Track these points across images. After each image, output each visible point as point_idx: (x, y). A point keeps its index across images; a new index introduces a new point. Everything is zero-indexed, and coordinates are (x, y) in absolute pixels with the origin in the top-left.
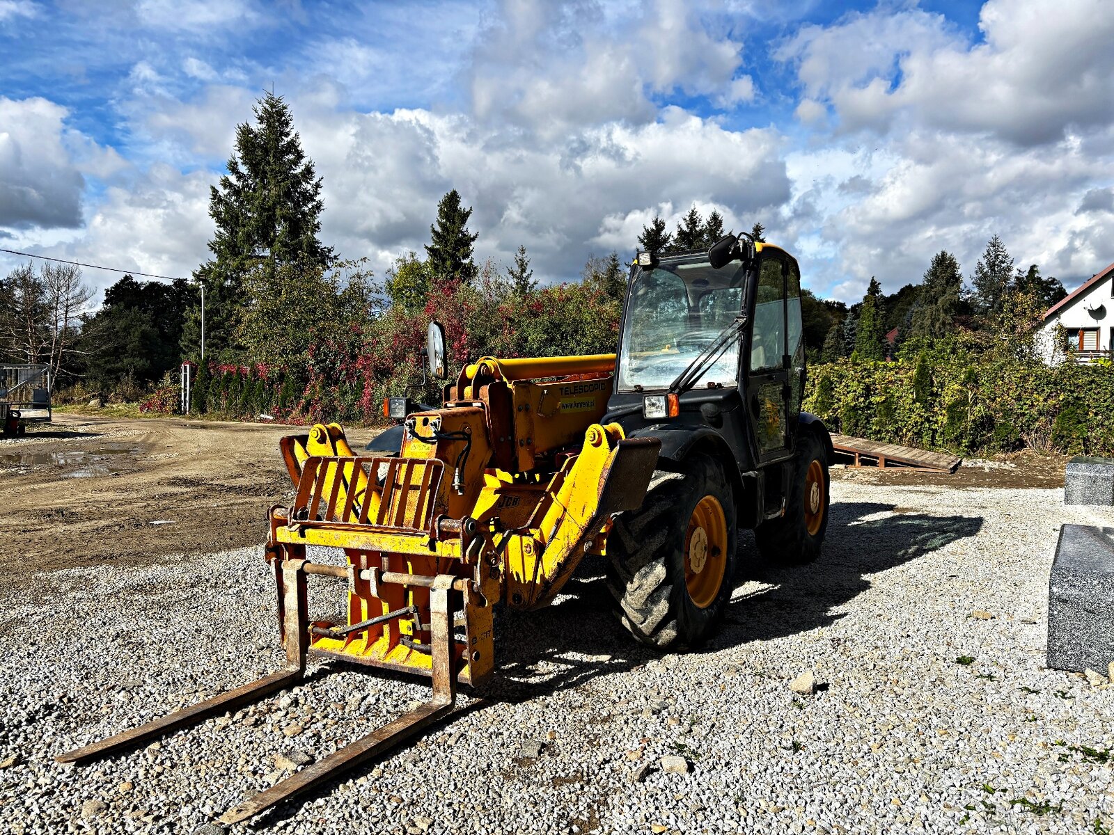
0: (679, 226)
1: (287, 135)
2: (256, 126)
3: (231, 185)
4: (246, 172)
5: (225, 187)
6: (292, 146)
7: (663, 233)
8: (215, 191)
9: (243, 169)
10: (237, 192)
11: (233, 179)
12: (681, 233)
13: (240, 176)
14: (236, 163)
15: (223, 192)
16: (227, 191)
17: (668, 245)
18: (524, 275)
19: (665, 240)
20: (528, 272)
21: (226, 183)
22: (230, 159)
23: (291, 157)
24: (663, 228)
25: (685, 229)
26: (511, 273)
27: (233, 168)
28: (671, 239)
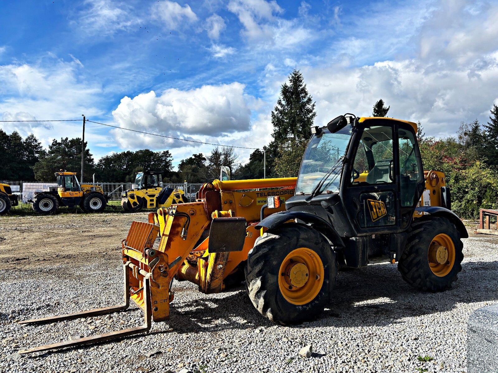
1: (301, 86)
2: (289, 84)
3: (279, 109)
4: (284, 104)
5: (276, 110)
6: (303, 90)
8: (273, 112)
9: (283, 102)
10: (281, 112)
11: (279, 107)
13: (282, 106)
14: (280, 101)
15: (276, 113)
16: (277, 112)
18: (420, 136)
20: (422, 134)
21: (277, 109)
22: (278, 99)
23: (303, 95)
27: (280, 103)
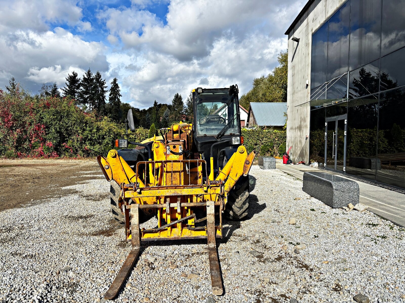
0: (84, 76)
7: (77, 78)
12: (84, 78)
17: (79, 83)
19: (78, 81)
24: (77, 76)
25: (86, 77)
26: (8, 89)
28: (80, 80)
